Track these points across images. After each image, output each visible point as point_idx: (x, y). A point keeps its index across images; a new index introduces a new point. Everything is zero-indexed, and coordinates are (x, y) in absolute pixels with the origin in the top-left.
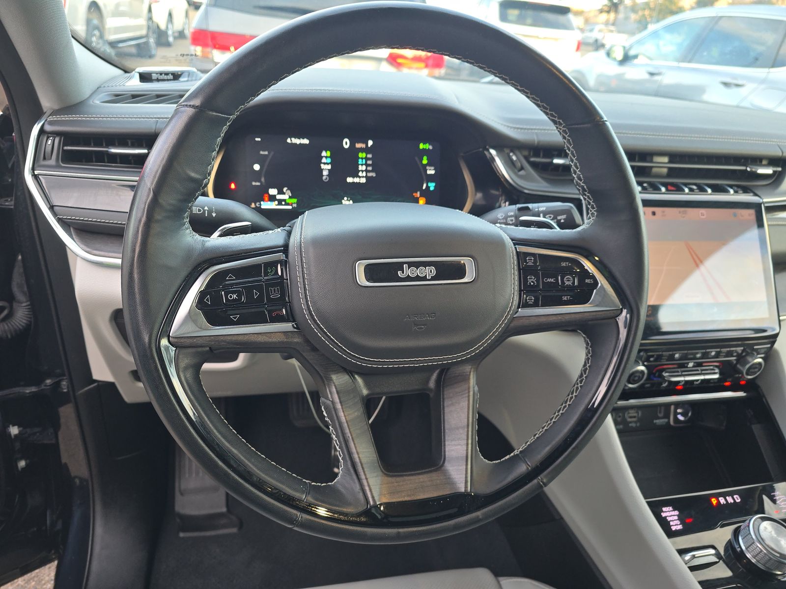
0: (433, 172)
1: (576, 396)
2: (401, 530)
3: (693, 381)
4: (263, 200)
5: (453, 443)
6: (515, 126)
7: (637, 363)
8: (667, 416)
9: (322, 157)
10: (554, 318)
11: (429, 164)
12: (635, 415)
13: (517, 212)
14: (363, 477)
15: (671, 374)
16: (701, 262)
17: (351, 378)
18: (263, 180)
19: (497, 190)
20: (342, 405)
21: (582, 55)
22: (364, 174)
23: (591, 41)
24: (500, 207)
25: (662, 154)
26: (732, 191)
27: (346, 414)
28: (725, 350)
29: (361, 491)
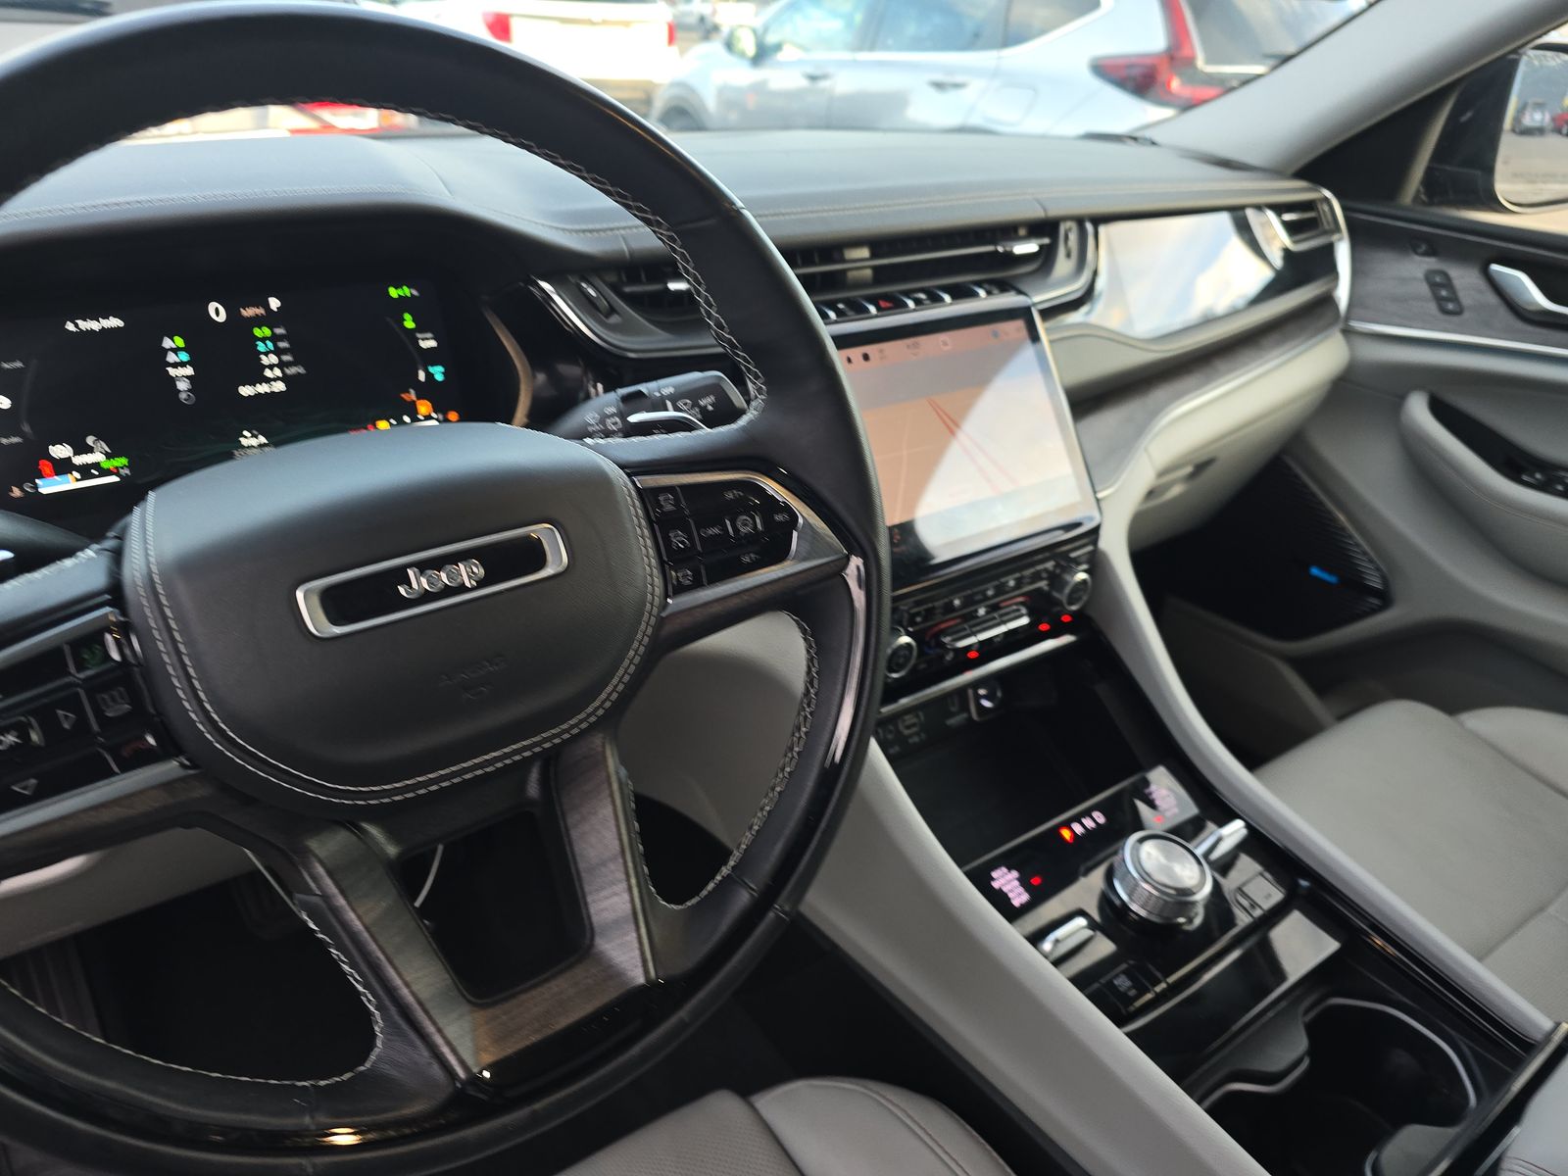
0: (432, 344)
1: (806, 733)
2: (537, 1106)
3: (990, 640)
4: (41, 477)
5: (604, 893)
6: (577, 227)
7: (896, 633)
8: (965, 708)
9: (165, 351)
10: (736, 601)
11: (420, 328)
12: (915, 720)
13: (621, 404)
14: (431, 1029)
15: (955, 636)
16: (957, 425)
17: (352, 832)
18: (26, 428)
19: (575, 363)
20: (346, 897)
21: (682, 52)
22: (278, 372)
23: (692, 20)
24: (588, 397)
25: (856, 242)
26: (982, 293)
27: (360, 913)
28: (1028, 572)
29: (432, 1061)
